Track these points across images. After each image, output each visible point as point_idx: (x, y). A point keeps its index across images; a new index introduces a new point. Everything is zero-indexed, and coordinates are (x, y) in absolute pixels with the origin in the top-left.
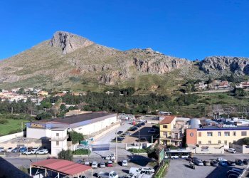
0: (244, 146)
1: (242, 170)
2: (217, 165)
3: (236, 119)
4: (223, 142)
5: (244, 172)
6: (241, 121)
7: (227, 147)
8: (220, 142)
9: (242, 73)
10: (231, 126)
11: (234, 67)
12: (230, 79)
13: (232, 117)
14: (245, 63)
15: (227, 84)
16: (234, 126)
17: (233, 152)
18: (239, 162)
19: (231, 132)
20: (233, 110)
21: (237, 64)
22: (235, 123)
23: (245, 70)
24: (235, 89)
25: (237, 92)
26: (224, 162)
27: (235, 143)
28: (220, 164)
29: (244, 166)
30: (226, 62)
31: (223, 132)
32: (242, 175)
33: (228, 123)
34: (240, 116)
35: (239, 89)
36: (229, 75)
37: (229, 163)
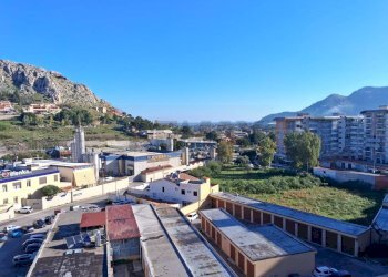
0: (44, 199)
1: (45, 233)
2: (5, 238)
3: (29, 161)
4: (11, 201)
5: (49, 235)
6: (38, 162)
7: (18, 207)
8: (6, 201)
9: (31, 89)
10: (23, 172)
11: (19, 79)
12: (13, 98)
13: (22, 158)
14: (35, 74)
15: (9, 106)
16: (28, 172)
17: (28, 213)
18: (38, 224)
19: (24, 182)
20: (23, 148)
21: (23, 74)
22: (29, 168)
23: (35, 85)
24: (23, 115)
25: (26, 119)
26: (15, 231)
27: (30, 197)
28: (10, 236)
29: (48, 227)
30: (6, 69)
31: (10, 184)
32: (46, 241)
33: (18, 169)
34: (34, 156)
35: (30, 114)
36: (12, 92)
37: (23, 231)
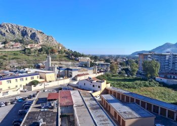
0: (33, 86)
1: (33, 101)
2: (15, 102)
3: (27, 69)
4: (19, 86)
5: (34, 102)
6: (30, 70)
7: (22, 89)
8: (17, 86)
9: (29, 38)
10: (24, 74)
11: (24, 33)
12: (21, 42)
13: (24, 68)
14: (31, 31)
15: (19, 45)
16: (26, 74)
17: (26, 92)
18: (30, 97)
19: (24, 78)
20: (25, 64)
21: (26, 31)
22: (27, 72)
23: (31, 36)
24: (25, 49)
25: (27, 51)
26: (20, 99)
27: (27, 85)
28: (18, 101)
29: (34, 98)
30: (19, 29)
31: (18, 79)
32: (32, 104)
33: (22, 73)
34: (29, 67)
35: (28, 49)
36: (21, 39)
37: (23, 99)
